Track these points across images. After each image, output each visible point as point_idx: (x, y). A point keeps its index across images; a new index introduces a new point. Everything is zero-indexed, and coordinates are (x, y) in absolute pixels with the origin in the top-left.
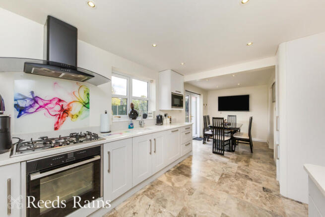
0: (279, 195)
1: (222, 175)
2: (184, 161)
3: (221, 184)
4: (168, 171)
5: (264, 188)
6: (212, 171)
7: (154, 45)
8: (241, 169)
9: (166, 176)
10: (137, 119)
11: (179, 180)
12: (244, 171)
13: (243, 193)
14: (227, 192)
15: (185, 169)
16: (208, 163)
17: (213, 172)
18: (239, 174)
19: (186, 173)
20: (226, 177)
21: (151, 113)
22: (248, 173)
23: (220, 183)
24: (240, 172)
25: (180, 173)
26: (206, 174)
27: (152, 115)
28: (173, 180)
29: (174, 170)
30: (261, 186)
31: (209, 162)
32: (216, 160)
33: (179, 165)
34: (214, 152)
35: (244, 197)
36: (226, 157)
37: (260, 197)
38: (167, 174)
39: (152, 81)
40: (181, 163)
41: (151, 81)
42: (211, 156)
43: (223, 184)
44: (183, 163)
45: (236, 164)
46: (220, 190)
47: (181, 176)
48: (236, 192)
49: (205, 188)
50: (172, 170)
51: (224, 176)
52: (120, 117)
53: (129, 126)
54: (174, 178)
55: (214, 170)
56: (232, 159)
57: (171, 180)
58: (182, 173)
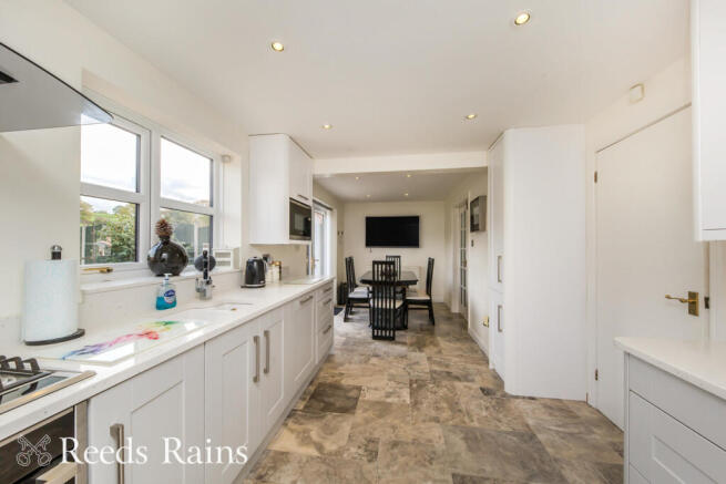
0: (505, 395)
1: (411, 385)
2: (322, 374)
3: (419, 406)
4: (292, 414)
5: (483, 390)
6: (390, 380)
7: (278, 46)
8: (435, 362)
9: (292, 431)
10: (182, 274)
11: (329, 431)
12: (439, 364)
13: (460, 411)
14: (437, 420)
15: (333, 395)
16: (374, 365)
17: (393, 384)
18: (435, 372)
19: (338, 405)
20: (420, 387)
21: (227, 255)
22: (447, 366)
23: (415, 404)
24: (436, 368)
25: (323, 410)
26: (383, 393)
27: (231, 259)
28: (314, 435)
29: (306, 407)
30: (476, 386)
31: (374, 360)
32: (385, 353)
33: (312, 389)
34: (375, 337)
35: (466, 419)
36: (399, 343)
37: (487, 408)
38: (290, 423)
39: (225, 159)
40: (316, 382)
41: (223, 156)
42: (373, 346)
43: (422, 403)
44: (320, 381)
45: (423, 354)
46: (424, 421)
47: (329, 416)
48: (450, 413)
49: (394, 427)
50: (301, 406)
51: (415, 385)
52: (109, 271)
53: (159, 299)
54: (314, 429)
55: (392, 378)
56: (411, 345)
57: (309, 437)
58: (328, 407)
